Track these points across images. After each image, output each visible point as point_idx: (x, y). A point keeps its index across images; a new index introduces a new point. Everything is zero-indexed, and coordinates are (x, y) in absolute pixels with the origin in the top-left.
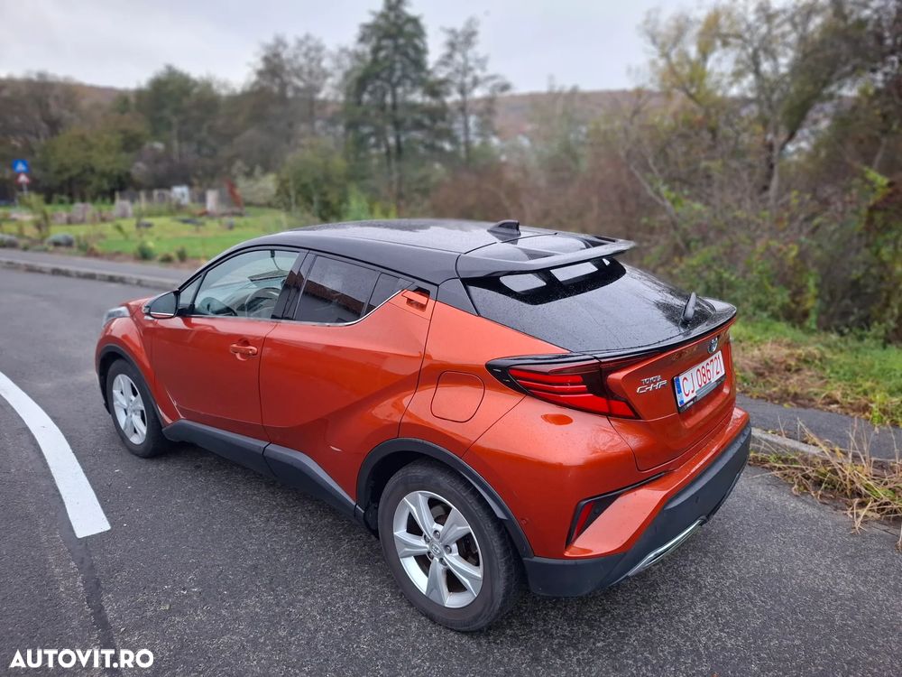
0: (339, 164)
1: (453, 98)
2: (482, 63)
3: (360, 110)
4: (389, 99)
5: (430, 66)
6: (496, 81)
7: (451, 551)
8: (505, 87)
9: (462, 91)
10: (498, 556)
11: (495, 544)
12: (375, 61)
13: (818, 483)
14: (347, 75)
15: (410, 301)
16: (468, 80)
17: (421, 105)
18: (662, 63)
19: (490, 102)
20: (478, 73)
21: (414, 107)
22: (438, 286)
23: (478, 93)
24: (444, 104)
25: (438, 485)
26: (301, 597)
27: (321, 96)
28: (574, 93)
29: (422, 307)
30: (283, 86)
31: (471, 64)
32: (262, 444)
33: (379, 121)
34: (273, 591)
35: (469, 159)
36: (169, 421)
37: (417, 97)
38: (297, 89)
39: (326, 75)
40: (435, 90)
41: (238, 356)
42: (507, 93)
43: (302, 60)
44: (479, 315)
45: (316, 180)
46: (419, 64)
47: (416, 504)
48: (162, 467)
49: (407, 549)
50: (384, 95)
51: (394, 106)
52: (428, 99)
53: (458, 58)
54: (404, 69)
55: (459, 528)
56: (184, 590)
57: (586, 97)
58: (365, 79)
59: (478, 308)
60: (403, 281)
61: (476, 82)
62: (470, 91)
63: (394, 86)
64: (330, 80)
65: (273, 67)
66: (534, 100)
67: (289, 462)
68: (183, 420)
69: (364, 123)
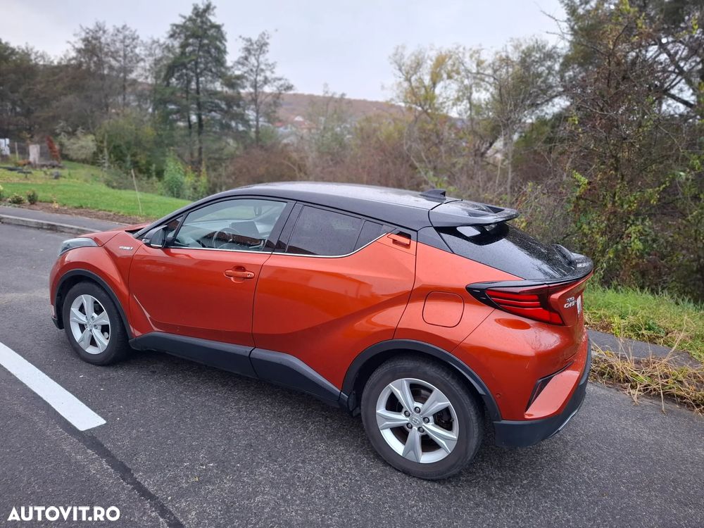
0: (148, 131)
1: (246, 91)
2: (272, 67)
3: (168, 91)
4: (193, 85)
5: (229, 63)
6: (282, 82)
7: (428, 422)
8: (289, 88)
9: (255, 86)
10: (474, 421)
11: (472, 413)
12: (183, 53)
13: (602, 374)
14: (157, 62)
15: (395, 242)
16: (260, 78)
17: (221, 92)
18: (406, 84)
19: (277, 96)
20: (268, 74)
21: (214, 93)
22: (417, 231)
23: (267, 89)
24: (239, 93)
25: (425, 373)
26: (300, 465)
27: (133, 76)
28: (342, 98)
29: (408, 246)
30: (100, 64)
31: (263, 67)
32: (248, 349)
33: (184, 102)
34: (276, 461)
35: (258, 139)
36: (138, 333)
37: (218, 86)
38: (111, 68)
39: (139, 59)
40: (232, 82)
41: (232, 278)
42: (291, 92)
43: (118, 45)
44: (454, 253)
45: (128, 143)
46: (220, 62)
47: (401, 389)
48: (121, 372)
49: (387, 423)
50: (189, 82)
51: (198, 91)
52: (226, 89)
53: (253, 60)
54: (206, 63)
55: (440, 404)
56: (202, 465)
57: (350, 102)
58: (173, 67)
59: (452, 249)
60: (386, 227)
61: (266, 81)
62: (262, 86)
63: (198, 76)
64: (142, 64)
65: (92, 47)
66: (312, 100)
67: (278, 362)
68: (157, 332)
69: (171, 102)
